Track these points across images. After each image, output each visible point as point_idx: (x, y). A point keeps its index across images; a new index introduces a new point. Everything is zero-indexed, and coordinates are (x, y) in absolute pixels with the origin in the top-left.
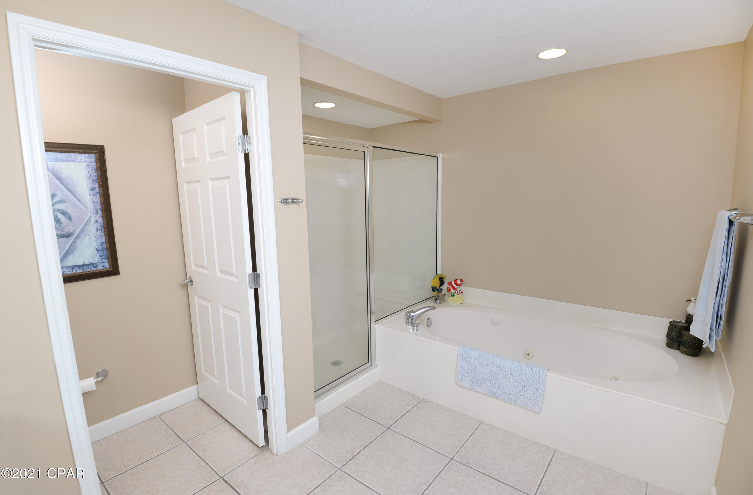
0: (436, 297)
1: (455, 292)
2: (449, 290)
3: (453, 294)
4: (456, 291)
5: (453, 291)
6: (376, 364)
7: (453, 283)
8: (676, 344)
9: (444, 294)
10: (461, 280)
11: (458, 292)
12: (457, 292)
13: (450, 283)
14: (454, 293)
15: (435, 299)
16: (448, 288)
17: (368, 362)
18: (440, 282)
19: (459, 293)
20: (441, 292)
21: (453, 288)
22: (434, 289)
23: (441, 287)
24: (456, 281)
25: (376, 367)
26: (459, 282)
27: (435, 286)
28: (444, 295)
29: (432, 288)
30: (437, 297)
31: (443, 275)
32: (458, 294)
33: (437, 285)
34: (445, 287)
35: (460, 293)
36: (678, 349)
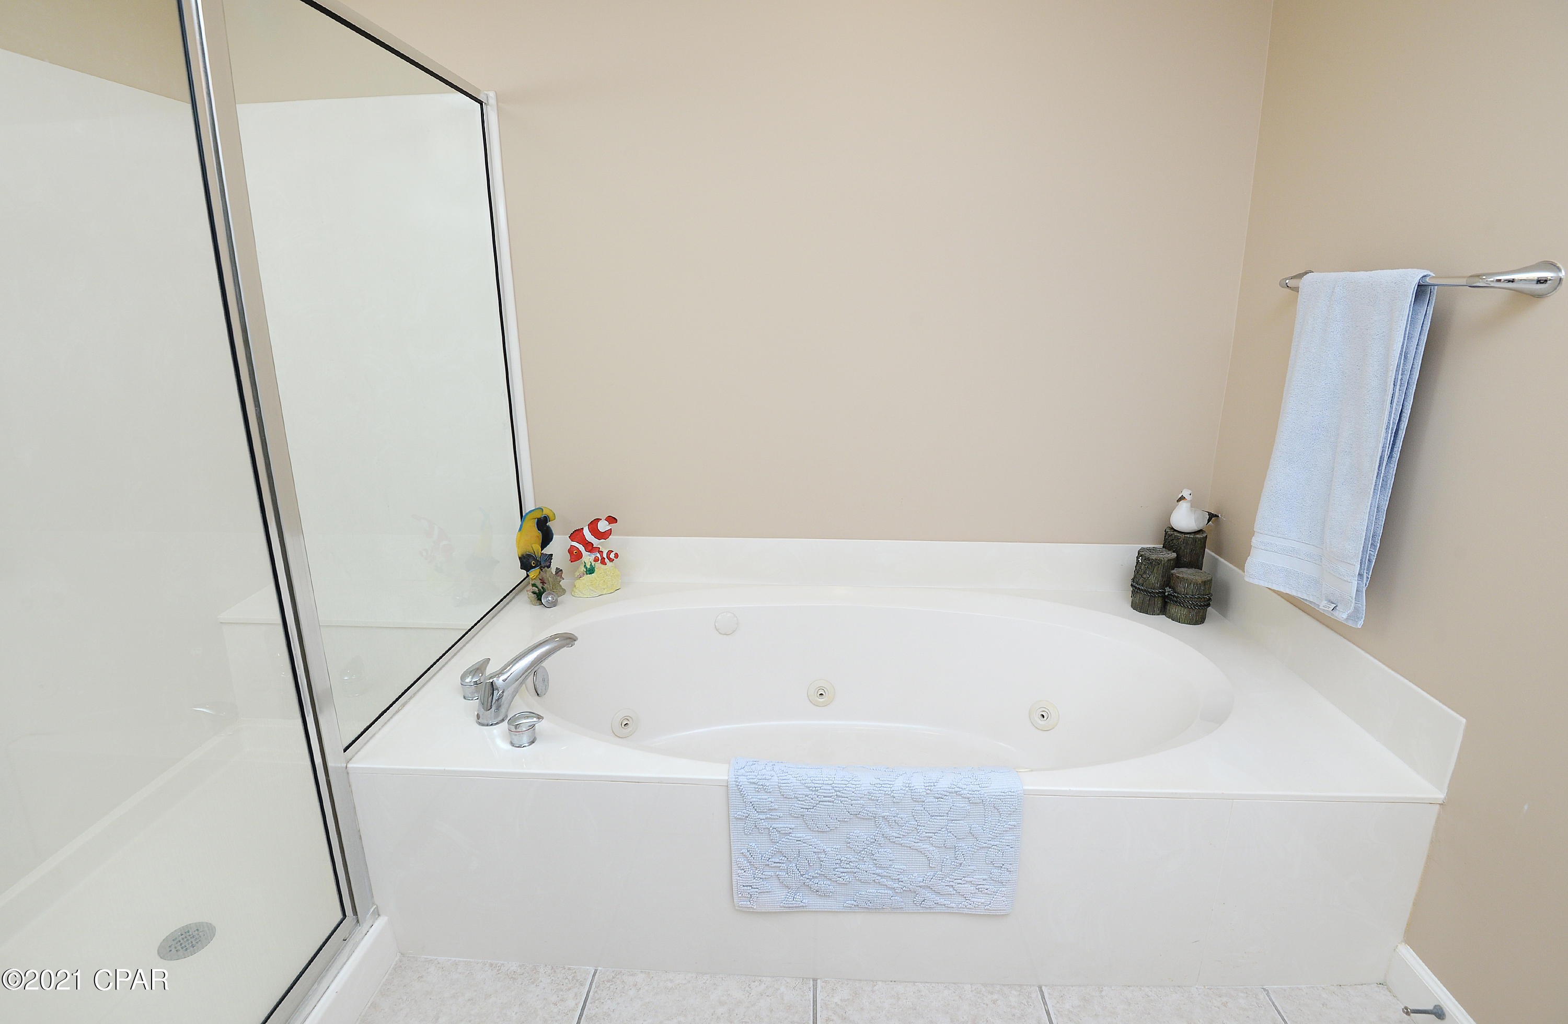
0: (537, 587)
1: (596, 560)
2: (575, 556)
3: (588, 567)
4: (598, 555)
5: (588, 558)
6: (373, 904)
7: (587, 534)
8: (1159, 602)
9: (559, 571)
10: (612, 520)
11: (605, 556)
12: (600, 559)
13: (577, 535)
14: (593, 563)
15: (534, 593)
16: (571, 550)
17: (340, 916)
18: (539, 534)
19: (607, 560)
20: (549, 567)
21: (590, 547)
22: (527, 562)
23: (547, 551)
24: (593, 526)
25: (379, 915)
26: (603, 526)
27: (529, 550)
28: (557, 573)
29: (520, 558)
30: (540, 586)
31: (546, 512)
32: (603, 562)
33: (533, 546)
34: (559, 547)
35: (611, 560)
36: (1163, 611)
